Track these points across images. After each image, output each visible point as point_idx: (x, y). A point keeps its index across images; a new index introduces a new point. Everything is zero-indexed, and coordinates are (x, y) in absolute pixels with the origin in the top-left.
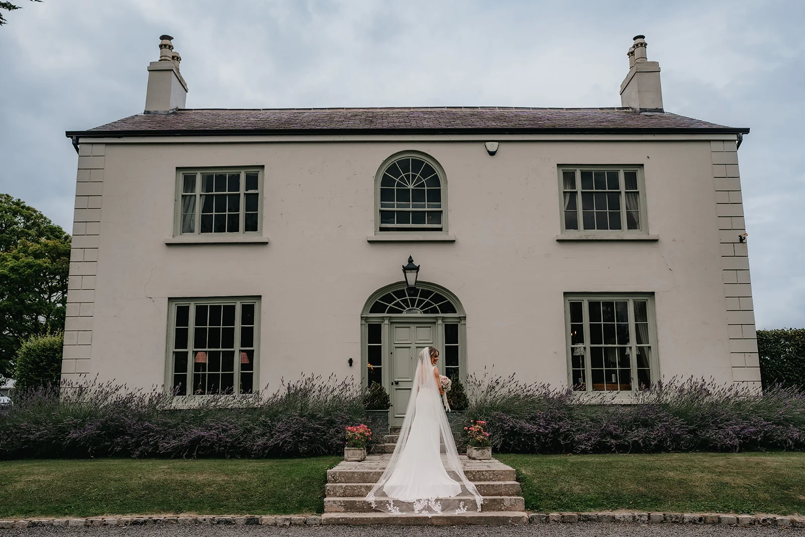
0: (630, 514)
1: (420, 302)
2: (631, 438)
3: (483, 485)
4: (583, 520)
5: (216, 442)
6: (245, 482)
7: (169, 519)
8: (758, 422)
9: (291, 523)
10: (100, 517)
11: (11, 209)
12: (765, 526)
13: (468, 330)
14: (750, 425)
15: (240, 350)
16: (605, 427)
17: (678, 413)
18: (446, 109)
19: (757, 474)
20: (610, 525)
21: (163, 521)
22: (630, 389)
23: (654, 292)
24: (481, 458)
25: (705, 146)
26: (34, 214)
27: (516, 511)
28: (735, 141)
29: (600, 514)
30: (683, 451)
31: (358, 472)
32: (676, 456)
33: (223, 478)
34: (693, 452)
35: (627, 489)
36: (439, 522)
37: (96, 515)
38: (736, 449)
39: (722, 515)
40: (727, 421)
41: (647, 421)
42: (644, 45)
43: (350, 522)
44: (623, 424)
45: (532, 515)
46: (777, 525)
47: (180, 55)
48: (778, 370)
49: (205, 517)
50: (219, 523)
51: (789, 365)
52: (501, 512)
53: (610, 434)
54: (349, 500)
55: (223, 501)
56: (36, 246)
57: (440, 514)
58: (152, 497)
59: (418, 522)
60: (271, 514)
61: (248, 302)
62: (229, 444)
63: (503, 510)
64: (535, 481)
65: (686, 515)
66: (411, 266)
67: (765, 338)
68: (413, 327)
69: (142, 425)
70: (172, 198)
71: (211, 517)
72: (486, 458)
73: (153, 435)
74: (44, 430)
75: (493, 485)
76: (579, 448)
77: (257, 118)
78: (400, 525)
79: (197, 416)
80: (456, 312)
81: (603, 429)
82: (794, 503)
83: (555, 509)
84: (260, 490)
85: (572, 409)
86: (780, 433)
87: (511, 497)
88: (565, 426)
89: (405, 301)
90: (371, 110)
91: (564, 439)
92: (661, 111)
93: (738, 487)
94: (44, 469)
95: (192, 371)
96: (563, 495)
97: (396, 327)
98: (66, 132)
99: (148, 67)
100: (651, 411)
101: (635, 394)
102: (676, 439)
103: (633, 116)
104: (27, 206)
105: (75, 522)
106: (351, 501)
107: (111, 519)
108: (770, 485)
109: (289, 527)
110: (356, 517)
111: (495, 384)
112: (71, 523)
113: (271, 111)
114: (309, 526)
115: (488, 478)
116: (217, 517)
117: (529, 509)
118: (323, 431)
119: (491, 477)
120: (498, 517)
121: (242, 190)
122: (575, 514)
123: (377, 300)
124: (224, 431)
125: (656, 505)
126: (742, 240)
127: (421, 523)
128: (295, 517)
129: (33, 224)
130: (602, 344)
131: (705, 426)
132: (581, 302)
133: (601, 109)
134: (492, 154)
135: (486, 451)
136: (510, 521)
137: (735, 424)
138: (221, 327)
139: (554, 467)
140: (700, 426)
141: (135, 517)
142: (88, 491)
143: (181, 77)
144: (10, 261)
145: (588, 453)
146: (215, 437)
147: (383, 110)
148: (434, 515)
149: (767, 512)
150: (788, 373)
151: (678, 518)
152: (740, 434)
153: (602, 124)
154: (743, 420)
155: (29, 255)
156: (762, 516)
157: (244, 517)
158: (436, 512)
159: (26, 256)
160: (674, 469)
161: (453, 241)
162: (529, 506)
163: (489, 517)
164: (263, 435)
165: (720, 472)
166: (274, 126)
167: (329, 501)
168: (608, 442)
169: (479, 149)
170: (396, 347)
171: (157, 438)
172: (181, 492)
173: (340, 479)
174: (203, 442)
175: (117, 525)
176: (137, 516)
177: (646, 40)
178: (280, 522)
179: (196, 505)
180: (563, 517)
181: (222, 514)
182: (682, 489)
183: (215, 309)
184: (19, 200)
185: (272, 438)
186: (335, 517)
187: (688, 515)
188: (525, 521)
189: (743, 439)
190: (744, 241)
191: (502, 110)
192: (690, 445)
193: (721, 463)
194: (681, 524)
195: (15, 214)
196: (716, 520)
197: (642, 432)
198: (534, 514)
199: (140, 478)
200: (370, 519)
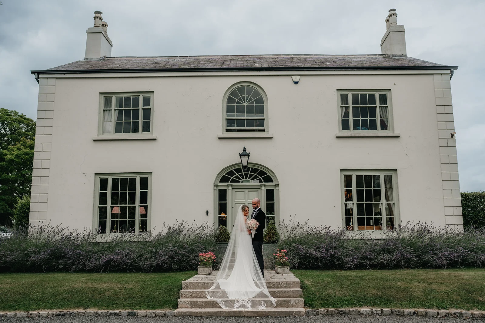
0: (370, 310)
1: (251, 175)
2: (379, 260)
3: (279, 291)
4: (340, 314)
5: (121, 263)
6: (132, 289)
7: (79, 313)
8: (459, 250)
9: (156, 315)
10: (37, 311)
11: (17, 120)
12: (455, 317)
13: (280, 193)
14: (455, 252)
15: (139, 206)
16: (363, 253)
17: (409, 245)
18: (271, 56)
19: (454, 283)
20: (357, 316)
21: (76, 314)
22: (381, 229)
23: (397, 169)
24: (283, 273)
25: (430, 77)
26: (32, 123)
27: (298, 307)
28: (449, 74)
29: (351, 309)
30: (412, 268)
31: (202, 282)
32: (407, 271)
33: (118, 286)
34: (418, 269)
35: (370, 294)
36: (249, 315)
37: (35, 309)
38: (445, 267)
39: (429, 310)
40: (440, 249)
41: (390, 249)
42: (395, 15)
43: (193, 315)
44: (375, 251)
45: (307, 310)
46: (462, 317)
47: (108, 24)
48: (475, 217)
49: (102, 311)
50: (110, 315)
51: (483, 214)
52: (288, 308)
53: (366, 257)
54: (194, 300)
55: (115, 301)
56: (31, 142)
57: (250, 309)
58: (72, 298)
59: (236, 315)
60: (144, 309)
61: (144, 176)
62: (129, 264)
63: (290, 307)
64: (313, 289)
65: (405, 310)
66: (245, 154)
67: (467, 197)
68: (246, 191)
69: (76, 252)
70: (97, 111)
71: (106, 311)
72: (286, 273)
73: (83, 258)
74: (15, 255)
75: (285, 291)
76: (347, 266)
77: (153, 62)
78: (224, 316)
79: (111, 246)
80: (273, 182)
81: (362, 255)
82: (475, 302)
83: (323, 306)
84: (140, 294)
85: (344, 242)
86: (473, 257)
87: (296, 299)
88: (338, 253)
89: (241, 175)
90: (225, 57)
91: (338, 261)
92: (405, 56)
93: (441, 292)
94: (9, 280)
95: (110, 219)
96: (329, 297)
97: (236, 191)
98: (31, 71)
99: (87, 31)
100: (392, 243)
101: (384, 232)
102: (408, 261)
103: (387, 60)
104: (27, 118)
105: (21, 315)
106: (195, 301)
107: (43, 312)
108: (461, 291)
109: (154, 318)
110: (197, 311)
111: (297, 227)
112: (18, 315)
113: (163, 58)
114: (167, 317)
115: (283, 286)
116: (110, 311)
117: (306, 306)
118: (188, 256)
119: (285, 286)
120: (286, 312)
121: (141, 106)
122: (335, 310)
123: (224, 174)
124: (126, 256)
125: (388, 304)
126: (452, 136)
127: (237, 315)
128: (159, 311)
129: (31, 129)
130: (364, 201)
131: (426, 252)
132: (351, 176)
133: (368, 55)
134: (296, 83)
135: (286, 268)
136: (294, 314)
137: (445, 251)
138: (128, 191)
139: (327, 279)
140: (422, 253)
141: (58, 311)
142: (32, 295)
143: (108, 37)
144: (15, 151)
145: (352, 269)
146: (120, 260)
147: (232, 57)
148: (246, 310)
149: (457, 308)
150: (482, 219)
151: (400, 312)
152: (448, 258)
153: (367, 64)
154: (451, 249)
155: (27, 147)
156: (454, 311)
157: (127, 311)
158: (248, 308)
159: (25, 148)
160: (402, 280)
161: (271, 138)
162: (307, 304)
163: (280, 311)
164: (151, 258)
165: (430, 282)
166: (162, 67)
167: (181, 301)
168: (365, 263)
169: (288, 80)
170: (236, 204)
171: (85, 260)
172: (90, 295)
173: (190, 287)
174: (113, 263)
175: (47, 317)
176: (60, 310)
177: (396, 12)
178: (149, 315)
179: (98, 304)
180: (327, 311)
181: (114, 309)
182: (405, 294)
183: (124, 180)
184: (22, 114)
185: (156, 260)
186: (184, 311)
187: (406, 310)
188: (303, 314)
189: (450, 260)
190: (454, 137)
191: (306, 56)
192: (416, 264)
193: (432, 276)
194: (402, 316)
195: (20, 123)
196: (424, 313)
197: (386, 256)
198: (309, 310)
199: (67, 286)
200: (205, 312)
